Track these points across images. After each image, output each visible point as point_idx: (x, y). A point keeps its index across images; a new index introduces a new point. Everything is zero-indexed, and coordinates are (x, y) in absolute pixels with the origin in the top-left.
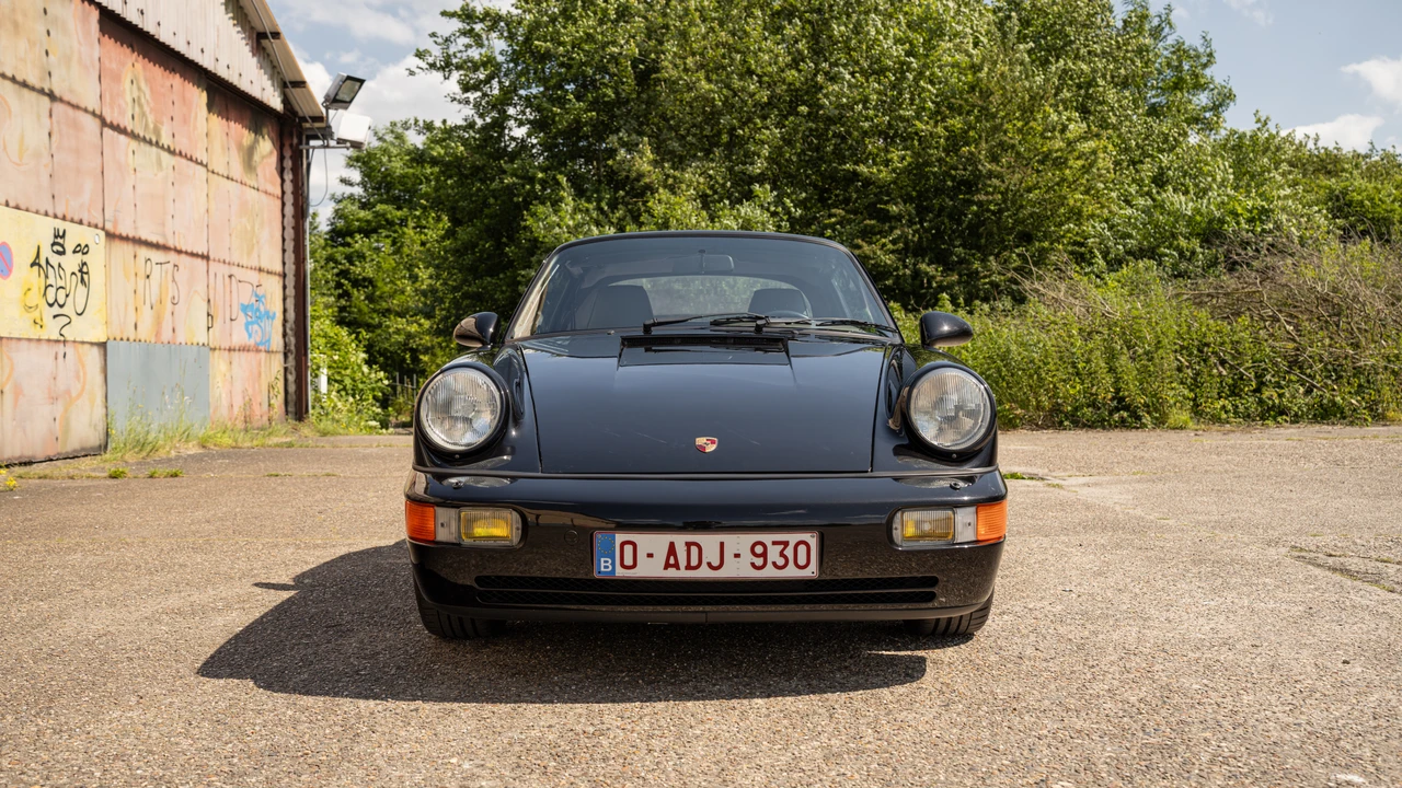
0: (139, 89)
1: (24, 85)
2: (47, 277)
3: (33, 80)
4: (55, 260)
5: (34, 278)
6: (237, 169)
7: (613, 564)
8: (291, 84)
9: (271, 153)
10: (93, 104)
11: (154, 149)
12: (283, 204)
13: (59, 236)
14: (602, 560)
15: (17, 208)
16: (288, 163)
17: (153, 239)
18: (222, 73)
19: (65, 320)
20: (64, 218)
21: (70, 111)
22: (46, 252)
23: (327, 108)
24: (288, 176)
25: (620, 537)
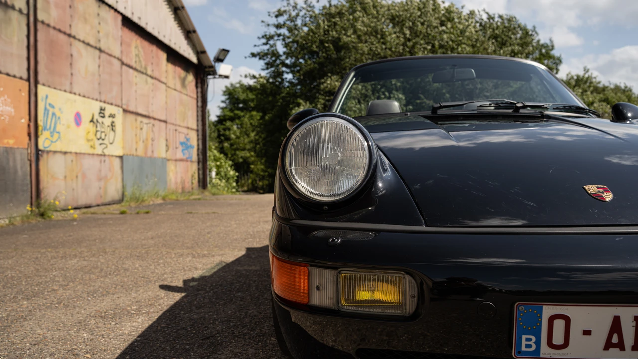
0: (138, 50)
1: (88, 44)
2: (97, 127)
3: (92, 43)
4: (100, 120)
5: (91, 126)
6: (179, 87)
7: (538, 343)
8: (201, 53)
9: (192, 81)
10: (117, 54)
11: (144, 76)
12: (198, 102)
13: (102, 110)
14: (524, 337)
15: (84, 96)
16: (199, 85)
17: (144, 113)
18: (173, 46)
19: (104, 146)
20: (104, 102)
21: (108, 57)
22: (97, 116)
23: (215, 62)
24: (200, 90)
25: (548, 310)
